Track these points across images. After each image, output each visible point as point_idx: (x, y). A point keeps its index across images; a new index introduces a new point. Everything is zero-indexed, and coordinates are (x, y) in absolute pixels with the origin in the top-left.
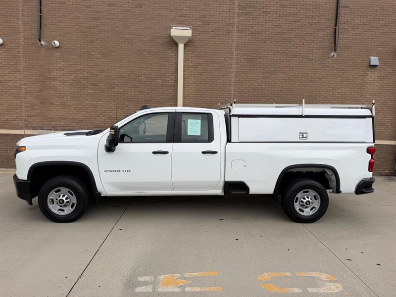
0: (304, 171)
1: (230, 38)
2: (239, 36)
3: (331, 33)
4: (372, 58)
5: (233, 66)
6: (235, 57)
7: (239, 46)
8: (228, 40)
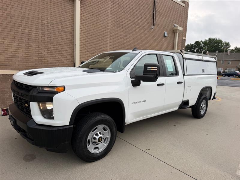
1: (107, 5)
2: (112, 5)
3: (152, 15)
4: (165, 32)
5: (109, 24)
6: (110, 19)
7: (112, 11)
8: (106, 6)
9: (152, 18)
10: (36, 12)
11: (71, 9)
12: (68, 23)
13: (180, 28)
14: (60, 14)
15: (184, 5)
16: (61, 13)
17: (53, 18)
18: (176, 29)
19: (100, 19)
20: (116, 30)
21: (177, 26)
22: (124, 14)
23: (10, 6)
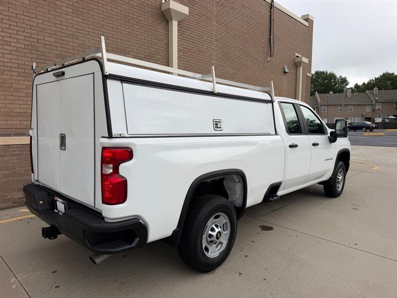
1: (211, 27)
2: (217, 27)
3: (268, 41)
4: (285, 66)
5: (213, 57)
6: (215, 48)
7: (218, 37)
8: (209, 29)
9: (268, 45)
10: (118, 40)
11: (165, 35)
12: (160, 57)
13: (305, 60)
14: (150, 42)
15: (307, 24)
16: (152, 41)
17: (141, 49)
18: (300, 60)
19: (202, 49)
20: (222, 65)
21: (300, 56)
22: (233, 40)
23: (83, 32)
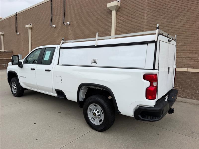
0: (91, 87)
